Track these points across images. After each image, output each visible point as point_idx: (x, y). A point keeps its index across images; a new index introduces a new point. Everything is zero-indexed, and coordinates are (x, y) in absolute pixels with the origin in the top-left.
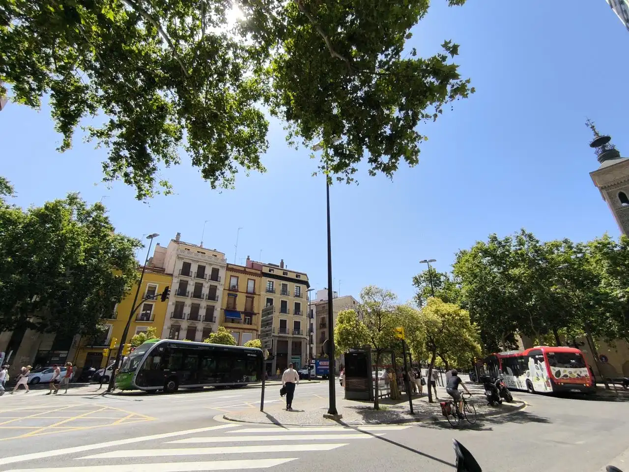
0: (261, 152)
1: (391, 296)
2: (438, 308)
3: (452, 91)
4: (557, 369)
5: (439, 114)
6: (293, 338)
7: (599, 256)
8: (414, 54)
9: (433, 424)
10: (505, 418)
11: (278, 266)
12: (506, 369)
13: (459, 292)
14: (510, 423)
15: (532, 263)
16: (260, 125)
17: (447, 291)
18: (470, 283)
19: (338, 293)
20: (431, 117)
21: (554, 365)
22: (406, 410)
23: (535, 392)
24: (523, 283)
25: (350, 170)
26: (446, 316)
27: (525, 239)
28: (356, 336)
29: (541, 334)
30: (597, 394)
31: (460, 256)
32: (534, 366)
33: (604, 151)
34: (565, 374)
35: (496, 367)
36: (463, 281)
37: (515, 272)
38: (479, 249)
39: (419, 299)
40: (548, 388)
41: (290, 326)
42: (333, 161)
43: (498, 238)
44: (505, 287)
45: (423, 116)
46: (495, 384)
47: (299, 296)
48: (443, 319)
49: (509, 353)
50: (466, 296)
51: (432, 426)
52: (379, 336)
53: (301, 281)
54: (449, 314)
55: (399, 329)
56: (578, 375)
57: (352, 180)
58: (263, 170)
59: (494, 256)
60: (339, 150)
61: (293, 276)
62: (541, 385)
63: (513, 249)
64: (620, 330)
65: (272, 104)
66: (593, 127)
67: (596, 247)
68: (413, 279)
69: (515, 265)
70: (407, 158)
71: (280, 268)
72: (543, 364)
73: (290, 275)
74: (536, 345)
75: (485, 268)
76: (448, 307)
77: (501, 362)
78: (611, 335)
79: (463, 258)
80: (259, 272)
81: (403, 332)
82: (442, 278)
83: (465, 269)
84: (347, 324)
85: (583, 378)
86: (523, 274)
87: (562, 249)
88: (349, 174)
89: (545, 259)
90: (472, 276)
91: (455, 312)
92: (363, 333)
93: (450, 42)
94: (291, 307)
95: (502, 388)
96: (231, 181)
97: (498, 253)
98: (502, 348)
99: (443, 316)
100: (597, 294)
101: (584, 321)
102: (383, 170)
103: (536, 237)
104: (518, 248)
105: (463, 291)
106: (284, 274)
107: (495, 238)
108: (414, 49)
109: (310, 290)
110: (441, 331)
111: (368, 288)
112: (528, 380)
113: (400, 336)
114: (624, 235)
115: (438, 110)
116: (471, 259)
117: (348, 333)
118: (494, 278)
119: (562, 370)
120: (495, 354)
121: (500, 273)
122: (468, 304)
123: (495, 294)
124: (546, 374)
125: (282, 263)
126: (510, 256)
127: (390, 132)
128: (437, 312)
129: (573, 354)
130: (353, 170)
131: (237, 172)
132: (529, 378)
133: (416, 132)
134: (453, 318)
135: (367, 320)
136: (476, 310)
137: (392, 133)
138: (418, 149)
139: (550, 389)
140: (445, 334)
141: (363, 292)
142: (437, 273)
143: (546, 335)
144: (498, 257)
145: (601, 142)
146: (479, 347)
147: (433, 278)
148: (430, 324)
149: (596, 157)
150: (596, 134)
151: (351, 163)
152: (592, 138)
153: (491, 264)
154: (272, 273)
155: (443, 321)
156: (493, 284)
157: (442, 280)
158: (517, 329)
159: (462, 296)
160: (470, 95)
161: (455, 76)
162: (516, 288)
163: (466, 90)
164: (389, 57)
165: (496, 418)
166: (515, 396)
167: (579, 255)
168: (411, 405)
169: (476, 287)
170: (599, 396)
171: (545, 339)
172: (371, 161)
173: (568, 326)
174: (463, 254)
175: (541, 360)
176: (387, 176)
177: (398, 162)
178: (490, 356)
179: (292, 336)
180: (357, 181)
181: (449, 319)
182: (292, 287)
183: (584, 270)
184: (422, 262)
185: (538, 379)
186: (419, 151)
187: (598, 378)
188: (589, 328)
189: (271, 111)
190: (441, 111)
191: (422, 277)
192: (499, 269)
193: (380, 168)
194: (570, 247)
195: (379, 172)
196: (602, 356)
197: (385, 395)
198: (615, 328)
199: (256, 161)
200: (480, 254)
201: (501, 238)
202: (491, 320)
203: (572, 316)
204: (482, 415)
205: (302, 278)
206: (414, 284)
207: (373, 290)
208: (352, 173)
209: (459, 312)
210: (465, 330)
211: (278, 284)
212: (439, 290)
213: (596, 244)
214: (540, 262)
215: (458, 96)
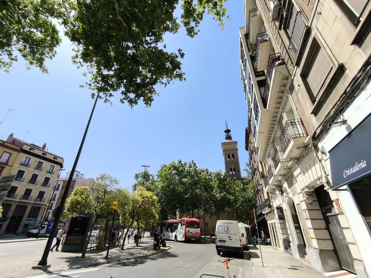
0: (47, 57)
1: (116, 182)
2: (142, 193)
3: (176, 74)
4: (189, 229)
5: (168, 84)
6: (34, 204)
7: (216, 179)
8: (165, 47)
9: (118, 264)
10: (159, 256)
11: (40, 148)
12: (168, 229)
13: (157, 187)
14: (161, 259)
15: (192, 177)
16: (53, 38)
17: (151, 185)
18: (164, 182)
19: (85, 175)
20: (164, 84)
21: (188, 227)
22: (104, 256)
23: (177, 241)
24: (186, 186)
25: (109, 94)
26: (145, 198)
27: (192, 165)
28: (83, 205)
29: (187, 212)
30: (200, 241)
31: (163, 167)
32: (180, 228)
33: (228, 135)
34: (191, 231)
35: (164, 228)
36: (161, 181)
37: (185, 180)
38: (172, 165)
39: (135, 187)
40: (183, 238)
41: (34, 194)
42: (98, 83)
43: (182, 162)
44: (178, 187)
45: (160, 82)
46: (159, 238)
47: (51, 173)
48: (143, 200)
49: (172, 220)
50: (160, 189)
51: (116, 266)
52: (101, 206)
53: (57, 162)
54: (147, 197)
55: (115, 203)
56: (196, 232)
57: (109, 101)
58: (45, 71)
59: (178, 171)
60: (105, 79)
61: (52, 158)
62: (180, 238)
63: (186, 168)
64: (215, 211)
65: (68, 28)
66: (227, 124)
67: (216, 174)
68: (135, 175)
69: (185, 177)
70: (144, 100)
71: (41, 149)
72: (184, 227)
73: (48, 156)
74: (184, 217)
75: (173, 176)
76: (148, 193)
77: (167, 225)
78: (212, 213)
79: (164, 168)
80: (19, 148)
81: (117, 205)
82: (151, 178)
83: (163, 174)
84: (79, 197)
85: (197, 233)
86: (188, 182)
87: (205, 173)
88: (107, 96)
89: (198, 176)
90: (165, 179)
91: (150, 196)
92: (90, 203)
93: (181, 50)
94: (41, 179)
95: (162, 239)
96: (7, 65)
97: (180, 169)
98: (169, 218)
99: (144, 198)
100: (211, 195)
101: (204, 207)
102: (129, 102)
103: (197, 165)
104: (189, 168)
105: (159, 186)
106: (43, 154)
107: (181, 161)
108: (165, 45)
109: (61, 170)
110: (140, 207)
111: (103, 174)
112: (176, 234)
113: (114, 207)
114: (226, 172)
115: (168, 81)
116: (167, 170)
117: (78, 203)
118: (176, 181)
119: (190, 229)
120: (165, 221)
121: (178, 179)
122: (160, 194)
123: (173, 190)
124: (184, 231)
125: (44, 146)
126: (185, 172)
127: (140, 82)
128: (141, 195)
129: (196, 222)
130: (111, 95)
131: (16, 60)
132: (177, 234)
133: (154, 88)
134: (149, 200)
135: (95, 195)
136: (163, 197)
137: (141, 83)
138: (153, 98)
139: (183, 239)
140: (142, 209)
141: (99, 177)
142: (149, 174)
143: (189, 213)
144: (180, 171)
145: (228, 131)
146: (157, 216)
147: (146, 176)
148: (135, 201)
149: (225, 137)
150: (227, 128)
151: (111, 91)
152: (226, 129)
153: (176, 174)
154: (32, 151)
155: (143, 201)
156: (174, 184)
157: (150, 178)
158: (178, 209)
159: (158, 189)
160: (183, 80)
161: (179, 69)
162: (183, 188)
163: (182, 78)
164: (152, 41)
165: (154, 256)
166: (168, 243)
167: (210, 177)
168: (108, 253)
169: (166, 185)
170: (201, 242)
171: (188, 214)
172: (123, 93)
173: (198, 209)
174: (164, 166)
175: (184, 224)
176: (130, 106)
177: (139, 100)
178: (163, 222)
179: (33, 202)
180: (111, 103)
181: (146, 200)
182: (47, 165)
183: (210, 184)
184: (143, 166)
185: (180, 234)
186: (153, 100)
187: (203, 233)
188: (206, 211)
189: (66, 32)
190: (169, 83)
191: (140, 175)
192: (178, 178)
193: (127, 99)
194: (208, 173)
195: (126, 102)
196: (207, 223)
197: (93, 247)
198: (214, 211)
199: (40, 62)
200: (172, 168)
201: (183, 162)
202: (168, 203)
203: (201, 204)
204: (148, 256)
205: (58, 160)
206: (135, 178)
207: (106, 176)
208: (109, 96)
209: (153, 197)
210: (153, 207)
211: (34, 161)
212: (148, 184)
213: (216, 173)
214: (195, 177)
215: (178, 79)
